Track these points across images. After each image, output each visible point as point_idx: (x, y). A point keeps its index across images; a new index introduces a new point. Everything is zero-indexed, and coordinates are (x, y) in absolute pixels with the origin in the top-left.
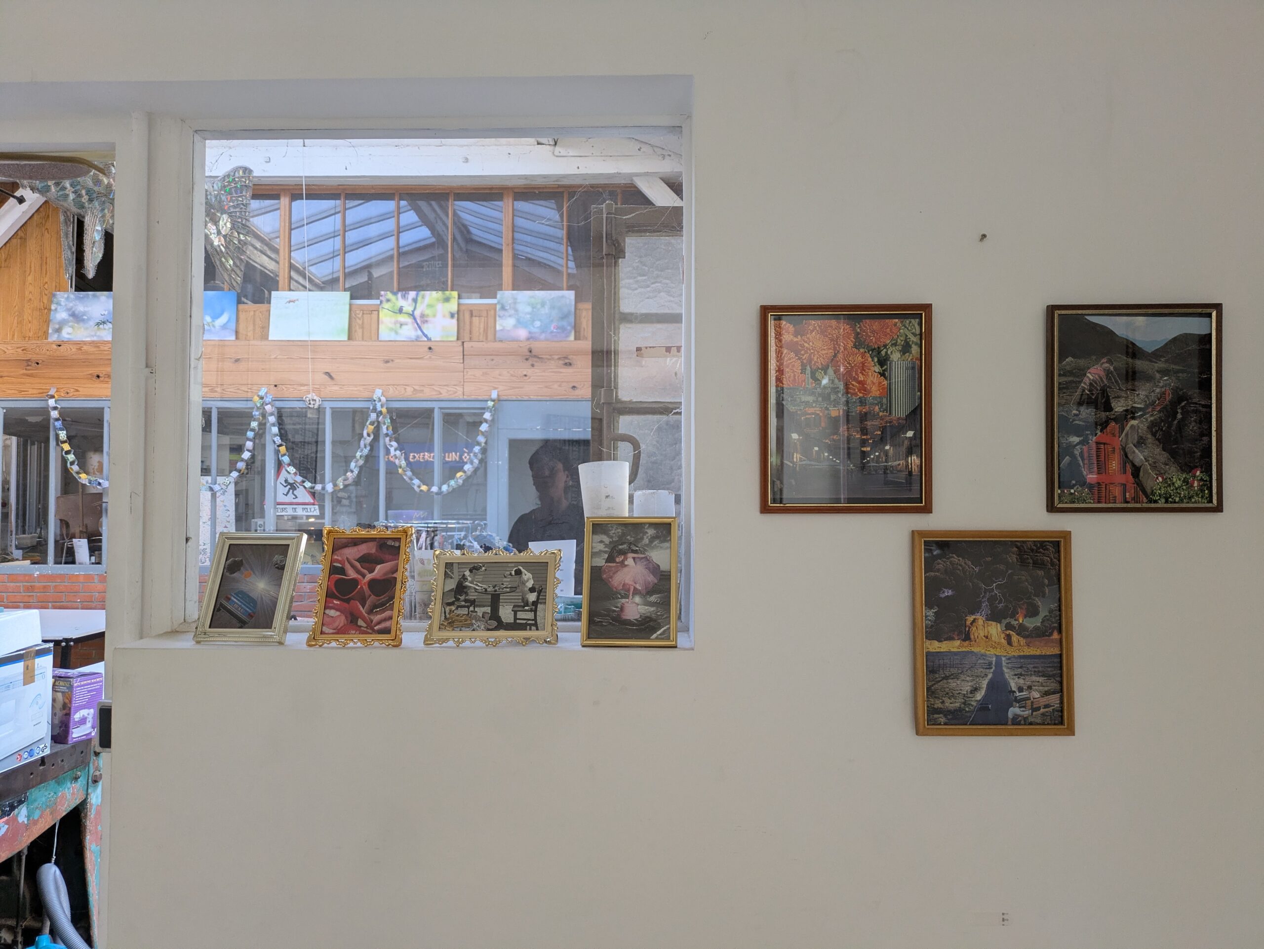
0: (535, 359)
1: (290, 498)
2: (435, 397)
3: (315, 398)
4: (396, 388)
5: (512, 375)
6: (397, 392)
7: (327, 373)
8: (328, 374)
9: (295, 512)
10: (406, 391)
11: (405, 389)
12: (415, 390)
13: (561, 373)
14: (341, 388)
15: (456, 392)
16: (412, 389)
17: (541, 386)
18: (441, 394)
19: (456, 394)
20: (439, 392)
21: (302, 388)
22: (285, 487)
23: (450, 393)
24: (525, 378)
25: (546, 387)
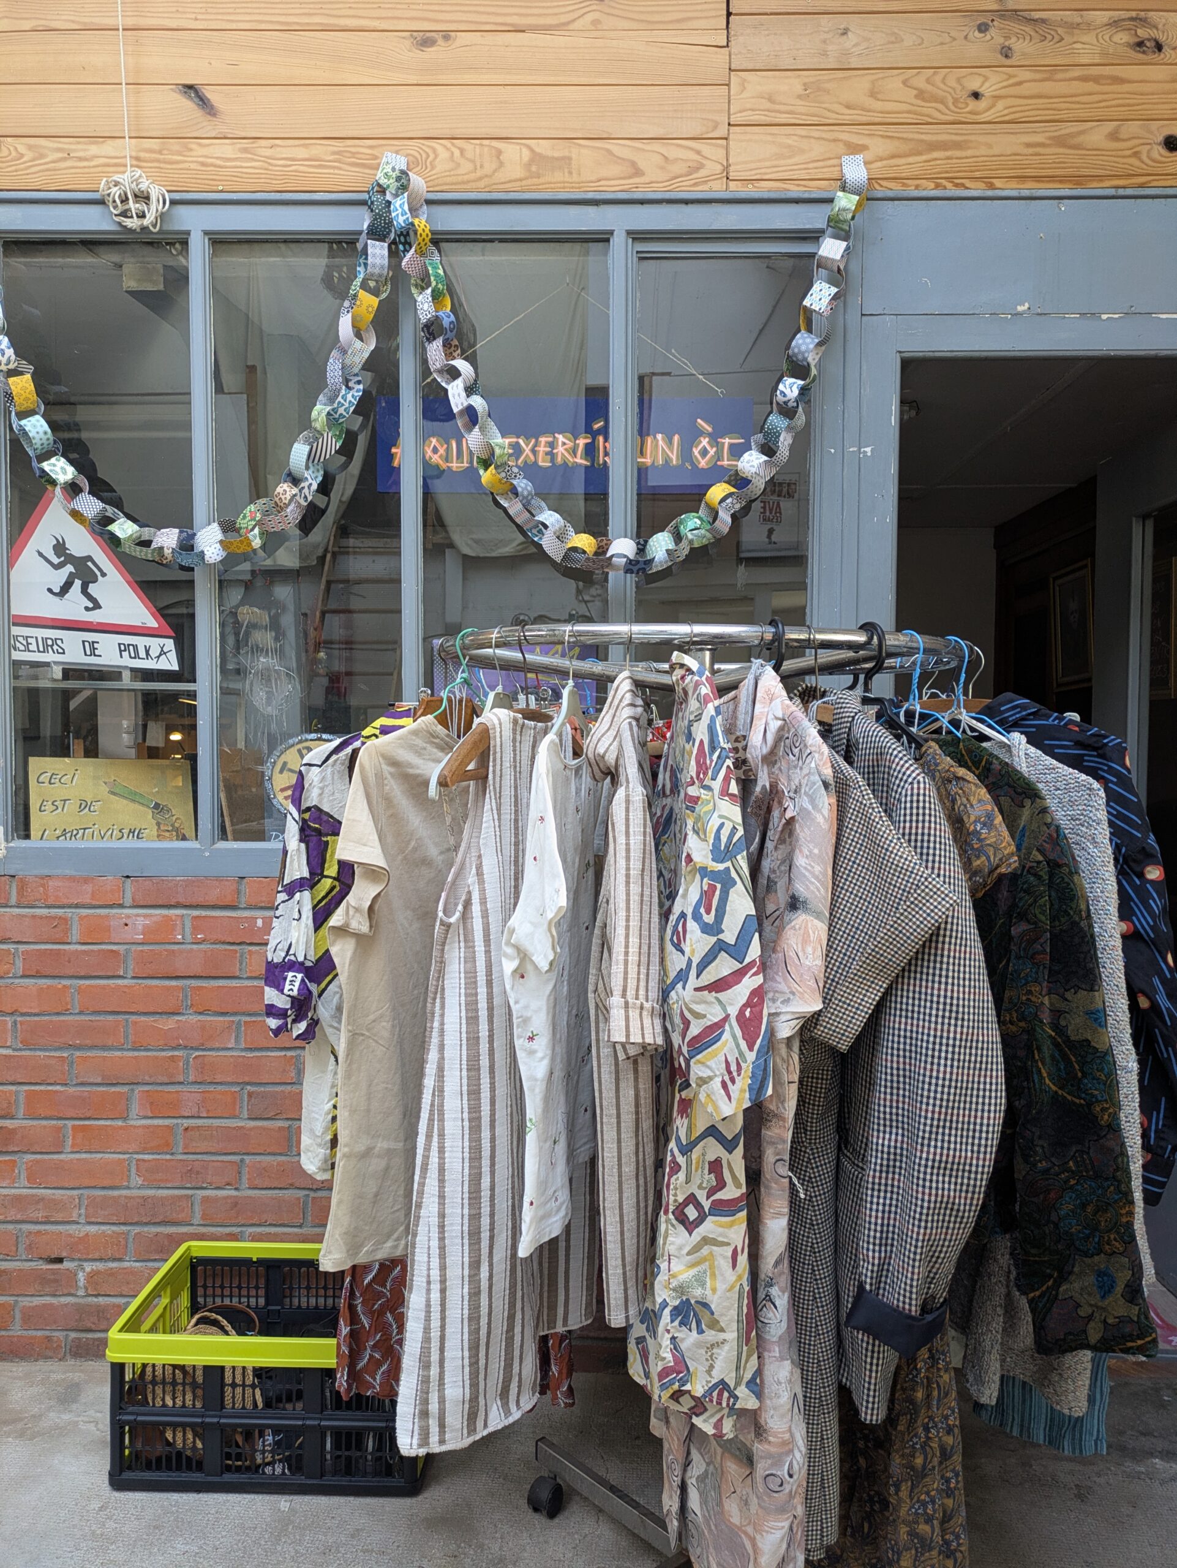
0: (1017, 27)
1: (73, 607)
2: (614, 188)
3: (143, 186)
4: (462, 151)
5: (921, 94)
6: (466, 166)
7: (190, 87)
8: (190, 89)
9: (93, 653)
10: (501, 164)
11: (499, 152)
12: (536, 157)
13: (1121, 81)
14: (245, 150)
15: (700, 167)
16: (526, 154)
17: (1039, 138)
18: (638, 172)
19: (702, 173)
20: (633, 164)
21: (94, 150)
22: (57, 567)
23: (677, 169)
24: (973, 104)
25: (1060, 141)
